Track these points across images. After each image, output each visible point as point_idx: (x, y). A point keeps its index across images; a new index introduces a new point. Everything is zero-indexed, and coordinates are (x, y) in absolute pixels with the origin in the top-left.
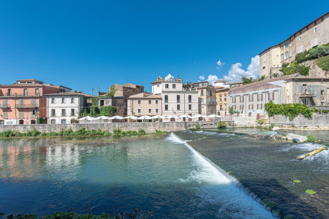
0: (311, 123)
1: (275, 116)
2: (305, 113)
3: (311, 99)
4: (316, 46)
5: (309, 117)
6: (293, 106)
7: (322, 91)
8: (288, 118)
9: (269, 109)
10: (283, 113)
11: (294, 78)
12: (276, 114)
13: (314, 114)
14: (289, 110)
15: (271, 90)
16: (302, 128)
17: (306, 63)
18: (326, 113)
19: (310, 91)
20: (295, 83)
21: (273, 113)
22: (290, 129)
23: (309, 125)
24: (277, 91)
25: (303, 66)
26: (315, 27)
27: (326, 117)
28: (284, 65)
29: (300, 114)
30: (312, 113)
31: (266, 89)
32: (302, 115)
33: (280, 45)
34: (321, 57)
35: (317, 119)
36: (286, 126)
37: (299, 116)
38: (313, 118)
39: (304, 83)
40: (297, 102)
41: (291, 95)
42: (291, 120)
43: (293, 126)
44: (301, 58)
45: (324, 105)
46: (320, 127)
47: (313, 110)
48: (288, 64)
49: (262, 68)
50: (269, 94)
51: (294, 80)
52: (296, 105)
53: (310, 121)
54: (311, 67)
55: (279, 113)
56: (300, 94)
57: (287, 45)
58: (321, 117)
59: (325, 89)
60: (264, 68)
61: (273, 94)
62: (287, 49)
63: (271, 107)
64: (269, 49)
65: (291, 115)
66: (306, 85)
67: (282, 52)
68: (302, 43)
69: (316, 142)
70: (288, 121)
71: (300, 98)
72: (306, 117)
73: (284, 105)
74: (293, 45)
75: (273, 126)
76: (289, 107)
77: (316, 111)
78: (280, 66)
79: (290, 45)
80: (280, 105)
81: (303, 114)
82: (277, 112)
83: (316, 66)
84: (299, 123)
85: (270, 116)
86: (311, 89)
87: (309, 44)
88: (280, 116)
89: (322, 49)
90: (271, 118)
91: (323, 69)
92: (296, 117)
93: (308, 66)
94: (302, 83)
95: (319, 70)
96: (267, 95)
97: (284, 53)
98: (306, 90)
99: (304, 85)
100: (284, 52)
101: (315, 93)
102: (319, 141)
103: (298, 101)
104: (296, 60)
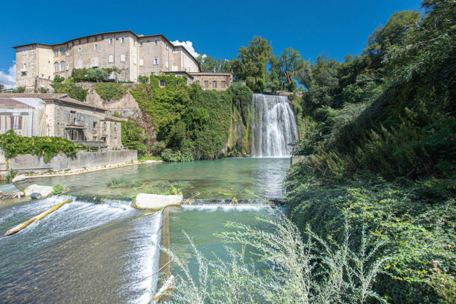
0: (76, 164)
1: (19, 157)
2: (68, 151)
3: (81, 131)
4: (96, 67)
5: (74, 156)
6: (51, 141)
7: (95, 123)
8: (42, 159)
9: (5, 145)
10: (34, 151)
11: (57, 98)
12: (20, 153)
13: (81, 153)
14: (43, 148)
15: (16, 112)
16: (63, 172)
17: (84, 84)
18: (96, 150)
19: (80, 120)
20: (58, 107)
21: (13, 151)
22: (45, 175)
23: (73, 167)
24: (26, 114)
25: (80, 88)
26: (95, 43)
27: (95, 155)
28: (58, 80)
29: (61, 152)
30: (77, 150)
31: (9, 108)
32: (64, 154)
33: (53, 47)
34: (100, 82)
35: (84, 158)
36: (39, 171)
37: (59, 155)
38: (79, 157)
39: (74, 110)
40: (62, 135)
41: (52, 123)
42: (46, 161)
43: (50, 171)
44: (79, 76)
45: (96, 140)
46: (87, 168)
47: (80, 146)
48: (63, 79)
49: (21, 74)
50: (12, 118)
51: (56, 101)
52: (55, 139)
53: (75, 161)
54: (89, 91)
55: (26, 151)
56: (66, 124)
57: (63, 51)
58: (89, 155)
59: (98, 121)
60: (24, 73)
61: (20, 118)
62: (63, 58)
63: (9, 141)
64: (33, 45)
65: (46, 154)
66: (74, 112)
67: (56, 59)
68: (81, 57)
69: (63, 192)
70: (42, 164)
71: (66, 129)
72: (68, 156)
73: (36, 139)
74: (70, 55)
75: (13, 174)
76: (44, 142)
77: (84, 148)
78: (52, 78)
79: (68, 54)
80: (30, 139)
81: (65, 152)
82: (22, 149)
83: (94, 91)
84: (59, 166)
85: (8, 157)
86: (82, 118)
87: (89, 61)
88: (28, 156)
89: (100, 73)
90: (11, 161)
91: (101, 97)
92: (55, 158)
93: (86, 89)
94: (69, 109)
95: (97, 97)
96: (9, 119)
97: (59, 62)
98: (75, 119)
99: (72, 112)
100: (59, 59)
101: (87, 124)
102: (69, 190)
103: (63, 133)
104: (72, 76)
